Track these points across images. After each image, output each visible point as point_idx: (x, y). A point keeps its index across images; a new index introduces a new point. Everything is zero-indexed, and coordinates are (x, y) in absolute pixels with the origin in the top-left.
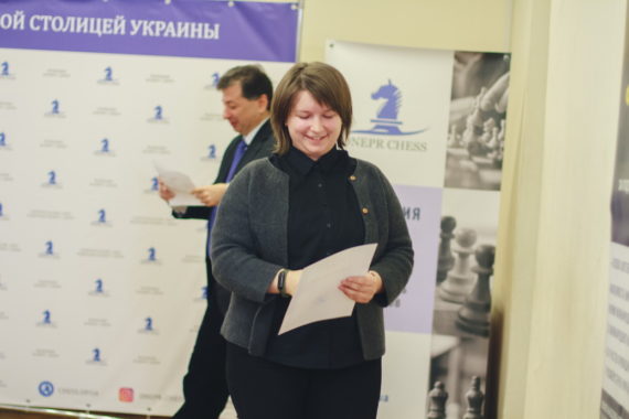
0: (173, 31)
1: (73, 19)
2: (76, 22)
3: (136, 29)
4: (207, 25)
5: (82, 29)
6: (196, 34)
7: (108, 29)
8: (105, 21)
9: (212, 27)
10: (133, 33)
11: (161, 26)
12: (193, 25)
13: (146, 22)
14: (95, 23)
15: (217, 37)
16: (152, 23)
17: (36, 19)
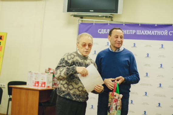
17: (171, 32)
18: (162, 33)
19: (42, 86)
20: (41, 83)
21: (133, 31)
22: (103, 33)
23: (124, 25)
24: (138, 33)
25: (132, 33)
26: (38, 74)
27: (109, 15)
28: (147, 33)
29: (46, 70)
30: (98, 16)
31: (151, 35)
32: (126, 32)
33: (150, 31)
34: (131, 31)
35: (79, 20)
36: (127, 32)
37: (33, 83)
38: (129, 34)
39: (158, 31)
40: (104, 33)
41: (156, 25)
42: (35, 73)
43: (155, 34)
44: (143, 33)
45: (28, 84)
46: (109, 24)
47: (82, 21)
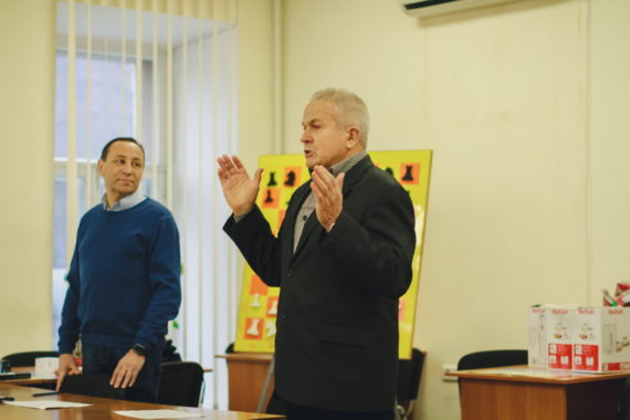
19: (584, 366)
20: (579, 351)
26: (565, 312)
29: (606, 293)
37: (550, 354)
42: (555, 312)
45: (534, 362)
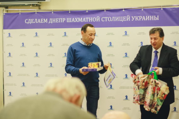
0: (144, 19)
1: (114, 17)
2: (115, 18)
3: (133, 19)
4: (155, 16)
5: (117, 20)
6: (152, 19)
7: (125, 20)
8: (124, 17)
9: (156, 17)
10: (132, 20)
11: (141, 17)
12: (151, 16)
13: (136, 17)
14: (121, 18)
15: (158, 20)
16: (138, 17)
17: (103, 18)
18: (94, 20)
21: (63, 19)
22: (30, 23)
23: (53, 13)
24: (68, 21)
25: (62, 21)
27: (36, 3)
28: (78, 21)
30: (24, 5)
31: (82, 22)
32: (55, 20)
33: (81, 18)
34: (61, 19)
35: (3, 10)
36: (57, 20)
38: (59, 23)
39: (90, 18)
40: (32, 23)
41: (87, 12)
43: (86, 21)
44: (74, 20)
46: (36, 13)
47: (8, 11)
